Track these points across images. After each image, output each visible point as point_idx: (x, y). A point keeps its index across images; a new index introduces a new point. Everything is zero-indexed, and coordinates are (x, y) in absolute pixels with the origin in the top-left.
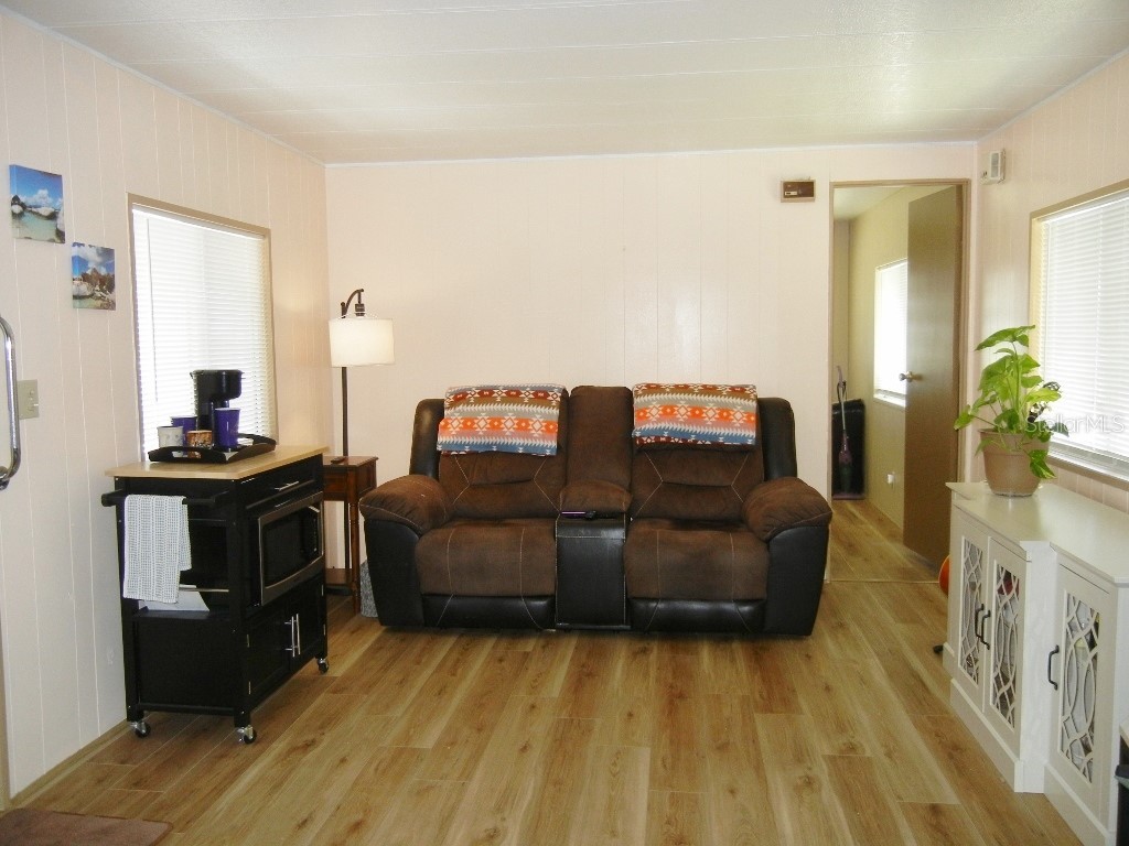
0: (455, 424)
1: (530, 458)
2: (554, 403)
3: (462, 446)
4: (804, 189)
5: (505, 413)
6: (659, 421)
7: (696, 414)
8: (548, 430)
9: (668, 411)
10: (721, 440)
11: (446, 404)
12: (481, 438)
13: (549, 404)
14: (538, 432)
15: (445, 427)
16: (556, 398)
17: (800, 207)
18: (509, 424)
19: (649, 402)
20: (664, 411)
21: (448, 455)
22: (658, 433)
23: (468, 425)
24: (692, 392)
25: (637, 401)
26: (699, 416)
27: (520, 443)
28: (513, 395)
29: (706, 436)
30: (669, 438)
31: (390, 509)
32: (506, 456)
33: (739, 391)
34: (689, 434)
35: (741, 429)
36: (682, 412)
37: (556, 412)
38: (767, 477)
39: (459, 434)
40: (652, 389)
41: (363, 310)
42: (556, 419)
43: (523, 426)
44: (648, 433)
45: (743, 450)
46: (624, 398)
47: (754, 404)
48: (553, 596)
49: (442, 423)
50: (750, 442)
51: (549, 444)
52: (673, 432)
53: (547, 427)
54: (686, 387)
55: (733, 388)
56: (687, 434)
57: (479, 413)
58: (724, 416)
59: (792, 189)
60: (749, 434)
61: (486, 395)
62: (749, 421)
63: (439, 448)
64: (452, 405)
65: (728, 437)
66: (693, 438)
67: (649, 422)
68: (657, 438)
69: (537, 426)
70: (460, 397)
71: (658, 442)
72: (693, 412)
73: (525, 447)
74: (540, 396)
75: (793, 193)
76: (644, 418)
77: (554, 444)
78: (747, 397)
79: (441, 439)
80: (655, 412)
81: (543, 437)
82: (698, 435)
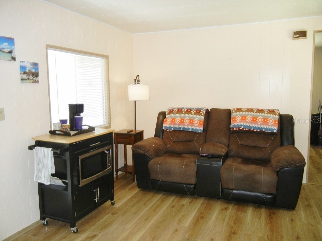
0: (169, 120)
1: (194, 133)
2: (203, 114)
3: (171, 128)
4: (303, 34)
5: (186, 117)
6: (240, 122)
7: (254, 120)
8: (200, 124)
9: (244, 118)
10: (264, 130)
11: (167, 113)
12: (177, 125)
13: (201, 115)
14: (196, 124)
15: (166, 121)
16: (203, 112)
17: (300, 41)
18: (187, 121)
19: (237, 115)
20: (242, 118)
21: (166, 131)
22: (239, 127)
23: (173, 121)
24: (253, 111)
25: (233, 114)
26: (255, 121)
27: (190, 128)
28: (189, 111)
29: (258, 128)
30: (243, 129)
31: (141, 150)
32: (185, 132)
33: (272, 112)
34: (251, 127)
35: (272, 126)
36: (249, 119)
37: (203, 117)
38: (282, 144)
39: (170, 124)
40: (239, 110)
41: (139, 82)
42: (203, 120)
43: (191, 122)
44: (236, 126)
45: (272, 134)
46: (228, 113)
47: (277, 117)
48: (195, 184)
49: (165, 120)
50: (275, 131)
51: (200, 129)
52: (245, 126)
53: (200, 122)
54: (251, 109)
55: (269, 110)
56: (249, 127)
57: (177, 117)
58: (265, 121)
59: (297, 34)
60: (275, 128)
61: (180, 111)
62: (275, 123)
63: (163, 128)
64: (169, 114)
65: (266, 129)
66: (253, 129)
67: (236, 122)
68: (239, 128)
69: (196, 122)
70: (171, 111)
71: (239, 130)
72: (253, 119)
73: (192, 129)
74: (198, 112)
75: (297, 36)
76: (235, 121)
77: (202, 129)
78: (275, 114)
79: (164, 125)
80: (239, 119)
81: (198, 126)
82: (255, 128)
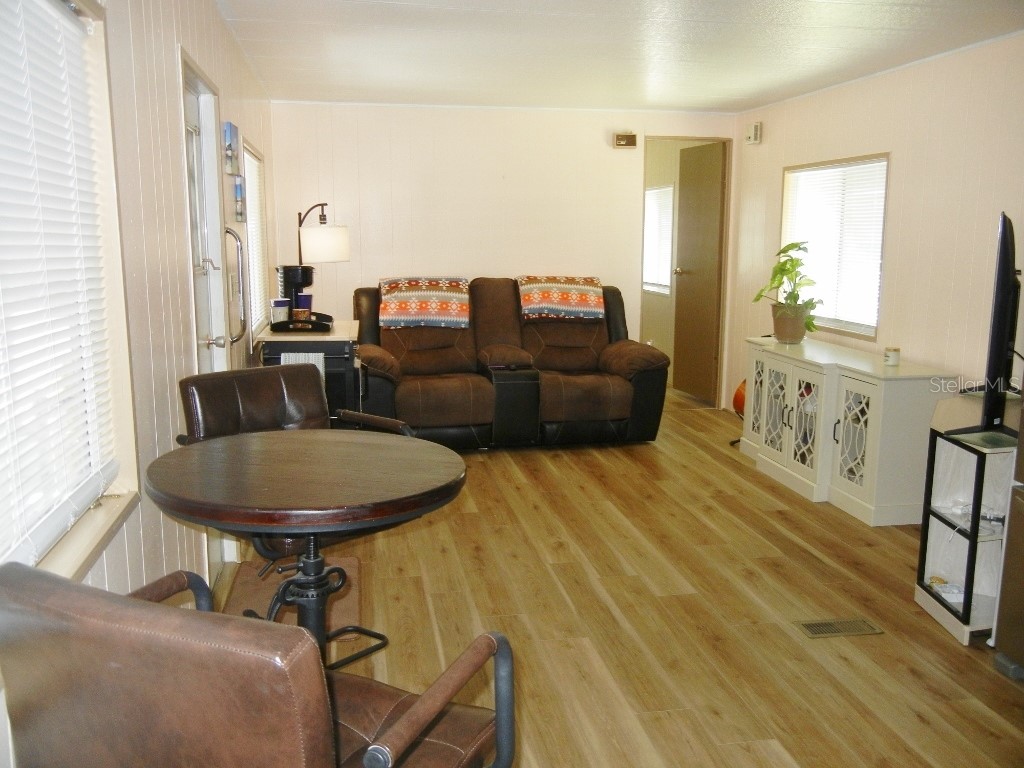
0: (393, 306)
1: (451, 331)
2: (465, 290)
3: (398, 322)
4: (630, 140)
5: (430, 297)
6: (540, 302)
7: (565, 298)
8: (463, 310)
9: (546, 296)
10: (582, 315)
11: (383, 291)
12: (412, 316)
13: (461, 291)
14: (455, 312)
15: (385, 308)
16: (465, 287)
17: (626, 153)
18: (434, 306)
19: (532, 289)
20: (543, 295)
21: (388, 329)
23: (403, 307)
24: (559, 282)
25: (522, 288)
26: (567, 298)
27: (443, 320)
28: (434, 284)
29: (571, 313)
30: (547, 315)
32: (432, 329)
33: (590, 281)
34: (560, 311)
35: (595, 307)
37: (467, 296)
39: (397, 314)
40: (531, 280)
41: (325, 219)
42: (467, 302)
43: (444, 307)
44: (532, 311)
45: (596, 322)
46: (514, 285)
47: (601, 290)
48: (491, 424)
49: (382, 306)
50: (601, 317)
51: (464, 320)
52: (551, 310)
53: (461, 307)
54: (555, 278)
55: (585, 279)
56: (557, 312)
57: (410, 298)
58: (583, 299)
59: (622, 140)
60: (601, 311)
61: (414, 284)
62: (599, 302)
63: (381, 324)
64: (388, 292)
65: (585, 313)
66: (563, 314)
67: (533, 303)
68: (540, 314)
69: (454, 307)
70: (394, 286)
71: (541, 318)
72: (562, 296)
73: (446, 322)
74: (454, 285)
75: (622, 142)
76: (530, 301)
77: (466, 320)
78: (596, 285)
79: (381, 318)
80: (536, 297)
81: (458, 315)
82: (567, 312)
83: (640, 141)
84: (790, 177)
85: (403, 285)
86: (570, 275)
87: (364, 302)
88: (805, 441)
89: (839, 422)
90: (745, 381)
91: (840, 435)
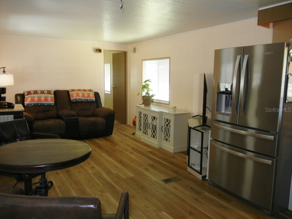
0: (29, 99)
1: (49, 106)
2: (52, 94)
3: (31, 104)
4: (100, 51)
5: (41, 96)
6: (76, 97)
8: (52, 100)
10: (88, 100)
11: (25, 94)
12: (36, 102)
13: (51, 94)
16: (52, 93)
17: (98, 54)
18: (43, 99)
19: (73, 93)
20: (77, 95)
21: (28, 106)
22: (76, 100)
23: (33, 100)
24: (81, 91)
25: (70, 93)
26: (84, 96)
27: (46, 103)
28: (42, 92)
29: (86, 100)
30: (78, 100)
32: (43, 105)
33: (90, 90)
35: (92, 98)
36: (81, 95)
38: (97, 107)
39: (31, 101)
40: (73, 90)
41: (5, 72)
42: (53, 97)
44: (74, 100)
45: (93, 102)
46: (68, 92)
47: (94, 93)
48: (64, 134)
49: (25, 99)
50: (94, 100)
51: (53, 103)
52: (80, 99)
53: (52, 99)
55: (89, 90)
56: (81, 100)
57: (35, 96)
58: (89, 95)
61: (36, 92)
62: (93, 96)
63: (25, 105)
64: (27, 95)
65: (90, 100)
69: (49, 99)
70: (29, 93)
71: (76, 101)
73: (47, 104)
74: (49, 92)
75: (98, 51)
76: (73, 97)
77: (54, 103)
78: (92, 92)
79: (25, 103)
80: (75, 95)
81: (51, 101)
82: (84, 100)
83: (102, 51)
84: (144, 62)
85: (33, 92)
86: (85, 89)
87: (19, 98)
88: (154, 132)
89: (163, 126)
90: (136, 117)
91: (163, 130)
